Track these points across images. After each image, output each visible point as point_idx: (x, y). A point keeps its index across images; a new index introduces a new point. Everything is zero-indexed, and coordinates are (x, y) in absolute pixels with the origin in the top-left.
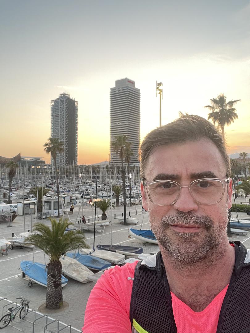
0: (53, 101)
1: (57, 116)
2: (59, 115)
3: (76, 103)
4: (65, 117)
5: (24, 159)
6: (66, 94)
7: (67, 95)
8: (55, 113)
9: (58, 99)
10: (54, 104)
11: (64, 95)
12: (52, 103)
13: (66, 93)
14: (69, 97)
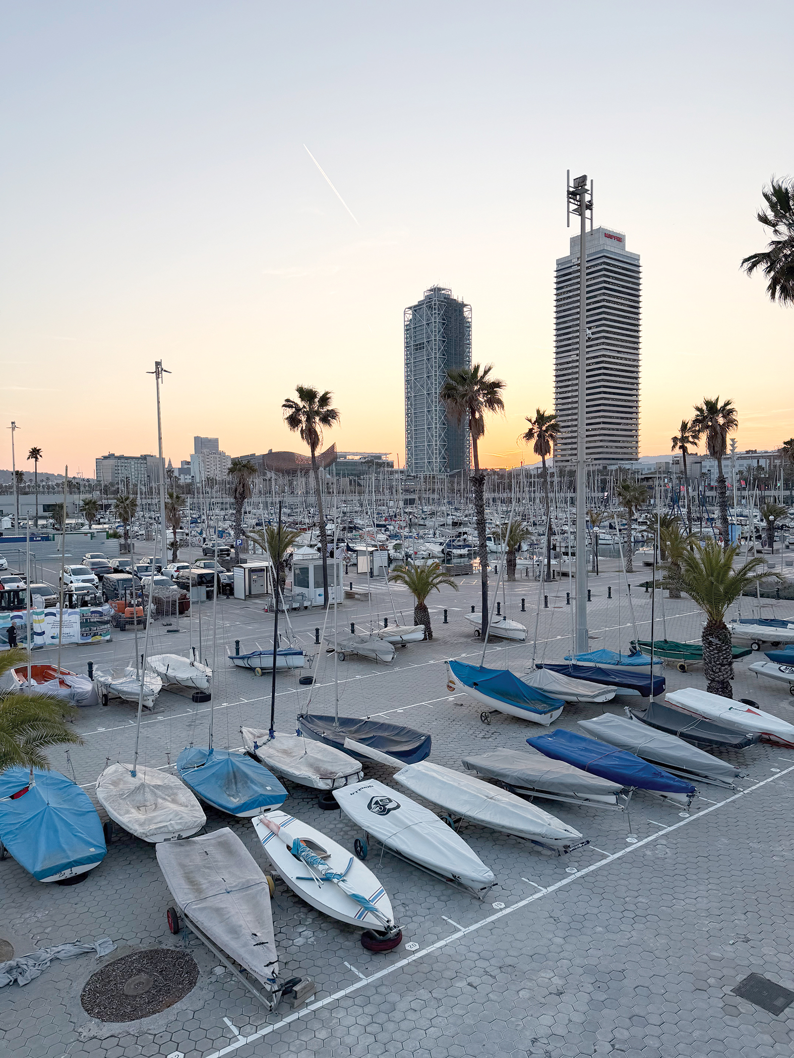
0: (410, 308)
1: (419, 347)
2: (423, 343)
3: (465, 309)
4: (439, 349)
5: (345, 458)
6: (440, 289)
7: (444, 290)
8: (415, 341)
9: (421, 304)
10: (411, 316)
11: (436, 290)
12: (408, 315)
13: (442, 286)
14: (448, 295)
